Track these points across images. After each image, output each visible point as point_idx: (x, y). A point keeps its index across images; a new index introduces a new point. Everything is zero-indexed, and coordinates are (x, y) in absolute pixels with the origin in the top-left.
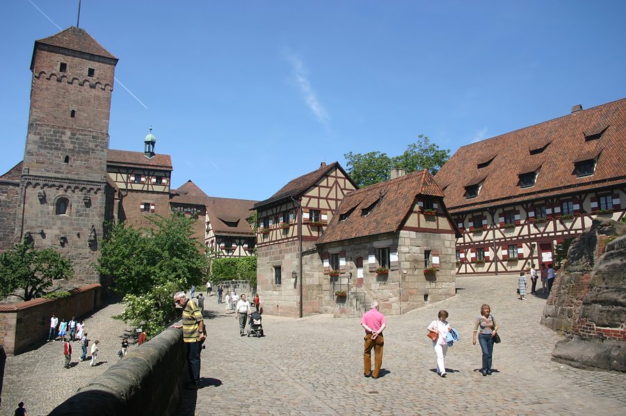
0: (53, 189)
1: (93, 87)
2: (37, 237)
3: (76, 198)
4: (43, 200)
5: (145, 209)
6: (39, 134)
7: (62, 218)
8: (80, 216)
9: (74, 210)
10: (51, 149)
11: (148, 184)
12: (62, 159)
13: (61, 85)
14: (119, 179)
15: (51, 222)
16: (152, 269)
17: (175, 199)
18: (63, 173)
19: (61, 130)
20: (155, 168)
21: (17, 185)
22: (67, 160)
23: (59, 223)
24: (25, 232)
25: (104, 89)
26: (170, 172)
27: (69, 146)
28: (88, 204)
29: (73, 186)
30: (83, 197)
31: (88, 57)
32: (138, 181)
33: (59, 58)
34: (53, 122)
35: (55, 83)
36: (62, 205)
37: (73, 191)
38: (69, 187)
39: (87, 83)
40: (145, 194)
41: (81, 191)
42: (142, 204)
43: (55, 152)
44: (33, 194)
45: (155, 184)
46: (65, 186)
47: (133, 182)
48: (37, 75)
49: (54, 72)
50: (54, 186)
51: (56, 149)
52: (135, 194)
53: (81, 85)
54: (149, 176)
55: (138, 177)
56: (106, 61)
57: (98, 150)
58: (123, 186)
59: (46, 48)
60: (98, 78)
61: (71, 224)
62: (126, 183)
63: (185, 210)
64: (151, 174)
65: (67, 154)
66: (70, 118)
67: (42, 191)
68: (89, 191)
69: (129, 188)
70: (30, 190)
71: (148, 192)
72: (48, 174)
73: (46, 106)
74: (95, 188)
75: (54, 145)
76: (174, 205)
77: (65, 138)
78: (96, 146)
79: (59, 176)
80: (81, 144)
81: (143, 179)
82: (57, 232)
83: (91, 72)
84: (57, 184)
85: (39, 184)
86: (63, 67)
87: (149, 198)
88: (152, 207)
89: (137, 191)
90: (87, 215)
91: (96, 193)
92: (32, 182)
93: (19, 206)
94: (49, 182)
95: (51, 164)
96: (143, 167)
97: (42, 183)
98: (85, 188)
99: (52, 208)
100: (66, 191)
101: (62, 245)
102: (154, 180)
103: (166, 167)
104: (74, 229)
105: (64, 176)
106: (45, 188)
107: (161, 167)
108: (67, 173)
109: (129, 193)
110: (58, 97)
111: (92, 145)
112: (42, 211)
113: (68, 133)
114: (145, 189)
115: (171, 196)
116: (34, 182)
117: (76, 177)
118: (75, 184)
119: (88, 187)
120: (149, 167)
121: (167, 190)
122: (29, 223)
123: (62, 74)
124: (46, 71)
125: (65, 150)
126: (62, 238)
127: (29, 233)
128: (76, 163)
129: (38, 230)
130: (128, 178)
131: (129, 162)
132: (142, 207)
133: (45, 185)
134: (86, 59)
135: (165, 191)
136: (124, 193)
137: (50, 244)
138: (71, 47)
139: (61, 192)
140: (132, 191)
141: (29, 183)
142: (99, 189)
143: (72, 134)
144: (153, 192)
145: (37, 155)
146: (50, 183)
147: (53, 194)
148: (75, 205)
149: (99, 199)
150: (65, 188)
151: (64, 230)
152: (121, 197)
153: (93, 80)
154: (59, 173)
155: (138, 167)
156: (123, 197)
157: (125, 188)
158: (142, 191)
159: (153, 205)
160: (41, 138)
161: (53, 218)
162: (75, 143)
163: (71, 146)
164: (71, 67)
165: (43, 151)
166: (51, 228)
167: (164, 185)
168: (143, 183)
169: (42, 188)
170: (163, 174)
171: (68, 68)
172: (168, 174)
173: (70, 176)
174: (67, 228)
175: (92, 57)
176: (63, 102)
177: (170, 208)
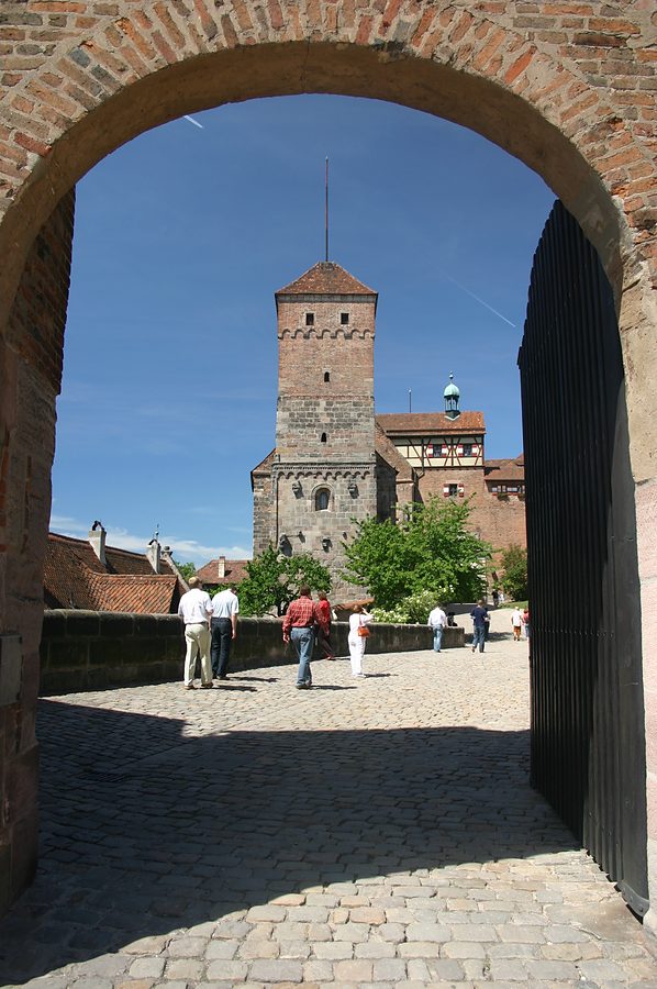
0: (310, 478)
1: (348, 337)
2: (295, 541)
3: (338, 488)
4: (299, 493)
5: (451, 493)
6: (288, 409)
7: (323, 515)
8: (346, 510)
9: (337, 504)
10: (304, 427)
11: (452, 458)
12: (319, 438)
13: (308, 342)
14: (412, 452)
15: (310, 520)
16: (410, 575)
17: (493, 475)
18: (320, 456)
19: (313, 400)
20: (460, 433)
21: (269, 476)
22: (324, 438)
23: (319, 521)
24: (280, 536)
25: (363, 338)
26: (482, 436)
27: (325, 420)
28: (354, 494)
29: (334, 471)
30: (347, 484)
31: (339, 299)
32: (437, 453)
33: (303, 309)
34: (303, 392)
35: (302, 341)
36: (324, 497)
37: (335, 479)
38: (328, 474)
39: (341, 334)
40: (449, 471)
41: (345, 477)
42: (445, 486)
43: (309, 430)
44: (287, 485)
45: (462, 456)
46: (324, 472)
47: (431, 456)
48: (280, 335)
49: (299, 327)
50: (310, 473)
51: (309, 426)
52: (435, 472)
53: (334, 337)
54: (452, 445)
55: (437, 448)
56: (363, 299)
57: (362, 420)
58: (418, 463)
59: (288, 298)
60: (354, 325)
61: (335, 522)
62: (422, 459)
63: (509, 489)
64: (455, 441)
65: (324, 431)
66: (323, 383)
67: (296, 482)
68: (354, 477)
69: (426, 465)
70: (282, 482)
71: (453, 468)
72: (303, 460)
73: (294, 371)
74: (362, 471)
75: (307, 420)
76: (491, 483)
77: (320, 410)
78: (359, 415)
79: (315, 460)
80: (339, 416)
81: (445, 451)
82: (318, 533)
83: (345, 318)
84: (314, 471)
85: (292, 474)
86: (310, 318)
87: (456, 478)
88: (462, 490)
89: (438, 468)
90: (354, 509)
91: (363, 478)
92: (285, 471)
93: (272, 503)
94: (304, 470)
95: (305, 446)
96: (442, 433)
97: (296, 471)
98: (348, 473)
99: (309, 503)
100: (325, 479)
101: (326, 549)
102: (460, 450)
103: (477, 430)
104: (338, 528)
105: (322, 459)
106: (301, 478)
107: (469, 430)
108: (325, 456)
109: (427, 472)
110: (307, 359)
111: (353, 415)
112: (298, 508)
113: (323, 403)
114: (449, 464)
115: (487, 470)
116: (286, 472)
117: (337, 460)
118: (336, 469)
119: (353, 471)
120: (453, 433)
121: (480, 463)
122: (285, 523)
123: (309, 328)
124: (290, 328)
125: (320, 426)
126: (324, 541)
127: (286, 537)
128: (336, 440)
129: (296, 533)
130: (423, 451)
131: (424, 428)
132: (447, 490)
133: (299, 474)
134: (337, 302)
135: (478, 464)
136: (419, 473)
137: (310, 549)
138: (317, 290)
139: (320, 481)
140: (430, 468)
141: (281, 474)
142: (367, 473)
143: (329, 404)
144: (460, 468)
145: (288, 436)
146: (306, 471)
147: (310, 485)
148: (338, 497)
149: (368, 486)
150: (324, 475)
151: (327, 531)
152: (416, 479)
153: (347, 328)
154: (316, 456)
155: (436, 434)
156: (418, 478)
157: (420, 465)
158: (445, 468)
159: (461, 486)
160: (291, 415)
161: (312, 516)
162: (332, 415)
163: (328, 420)
164: (319, 317)
165: (294, 431)
166: (311, 528)
167: (475, 456)
168: (445, 456)
169: (297, 478)
170: (472, 441)
171: (315, 319)
172: (479, 440)
173: (329, 460)
174: (330, 528)
175: (344, 297)
176: (314, 363)
177: (486, 488)
